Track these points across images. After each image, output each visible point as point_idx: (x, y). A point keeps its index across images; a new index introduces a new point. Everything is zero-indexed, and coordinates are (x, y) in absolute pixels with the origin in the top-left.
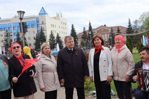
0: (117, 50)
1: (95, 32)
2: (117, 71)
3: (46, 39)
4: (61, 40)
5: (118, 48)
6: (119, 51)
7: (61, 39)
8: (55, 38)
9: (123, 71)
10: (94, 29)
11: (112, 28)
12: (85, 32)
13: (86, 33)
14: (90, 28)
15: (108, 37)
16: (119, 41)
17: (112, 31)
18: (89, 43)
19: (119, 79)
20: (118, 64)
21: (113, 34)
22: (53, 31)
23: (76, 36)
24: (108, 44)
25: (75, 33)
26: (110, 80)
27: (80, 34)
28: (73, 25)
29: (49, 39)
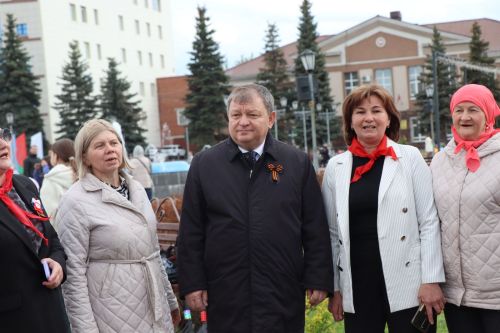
0: (463, 157)
1: (336, 56)
2: (457, 261)
3: (42, 95)
4: (131, 100)
5: (466, 149)
6: (473, 163)
7: (130, 96)
8: (97, 91)
9: (491, 261)
10: (327, 37)
11: (436, 32)
12: (273, 56)
13: (283, 62)
14: (307, 28)
15: (410, 87)
16: (475, 116)
17: (438, 48)
18: (299, 120)
19: (467, 298)
20: (465, 225)
21: (441, 67)
22: (82, 49)
23: (224, 79)
24: (413, 126)
25: (216, 61)
26: (432, 304)
27: (243, 64)
28: (202, 12)
29: (60, 93)
